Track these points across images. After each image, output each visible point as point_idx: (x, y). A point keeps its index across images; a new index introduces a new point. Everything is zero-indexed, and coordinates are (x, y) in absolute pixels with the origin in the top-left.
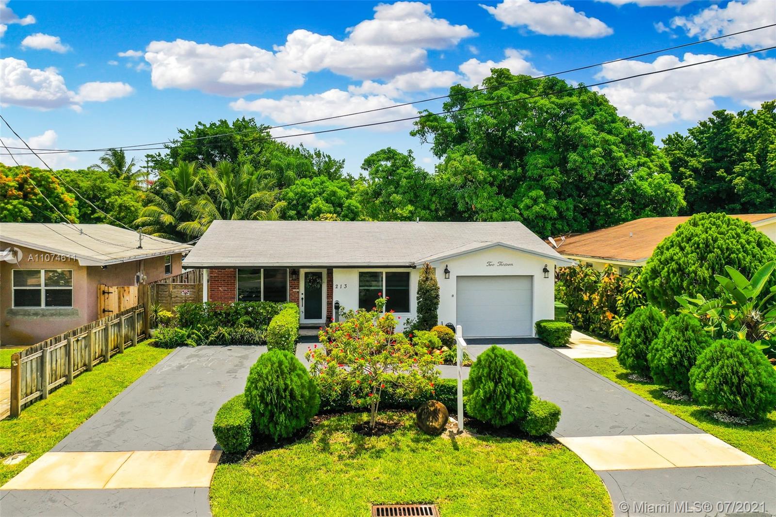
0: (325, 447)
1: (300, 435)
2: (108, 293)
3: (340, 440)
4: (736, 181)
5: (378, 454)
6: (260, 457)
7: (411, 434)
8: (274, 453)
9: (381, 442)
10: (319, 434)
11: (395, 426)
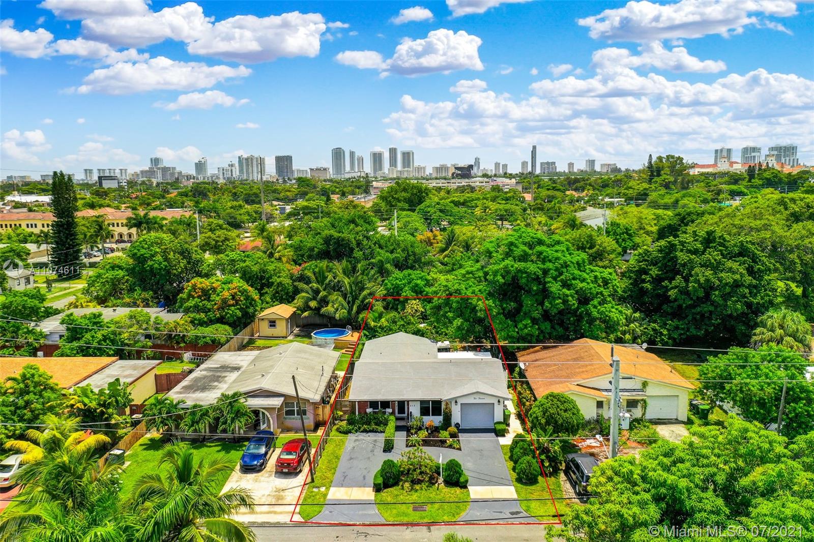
0: (403, 489)
1: (396, 484)
2: (318, 408)
3: (407, 485)
4: (670, 293)
5: (416, 491)
6: (385, 490)
7: (427, 484)
8: (390, 489)
9: (417, 487)
10: (401, 483)
11: (422, 481)
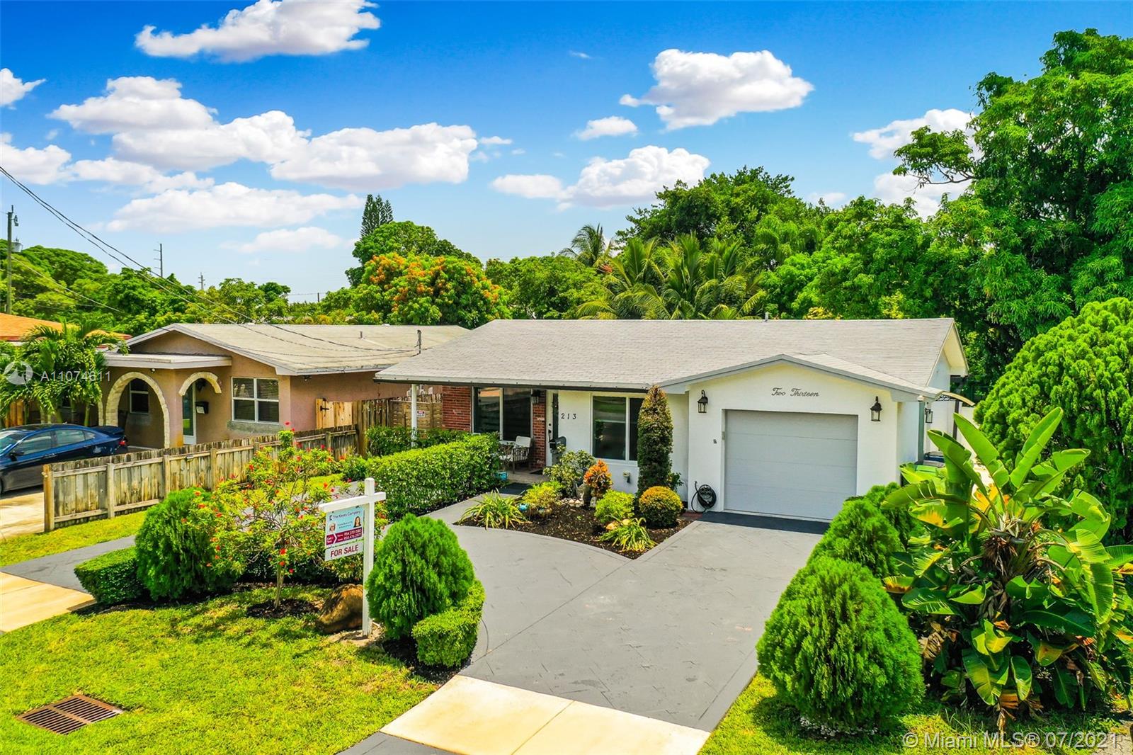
2: (325, 409)
